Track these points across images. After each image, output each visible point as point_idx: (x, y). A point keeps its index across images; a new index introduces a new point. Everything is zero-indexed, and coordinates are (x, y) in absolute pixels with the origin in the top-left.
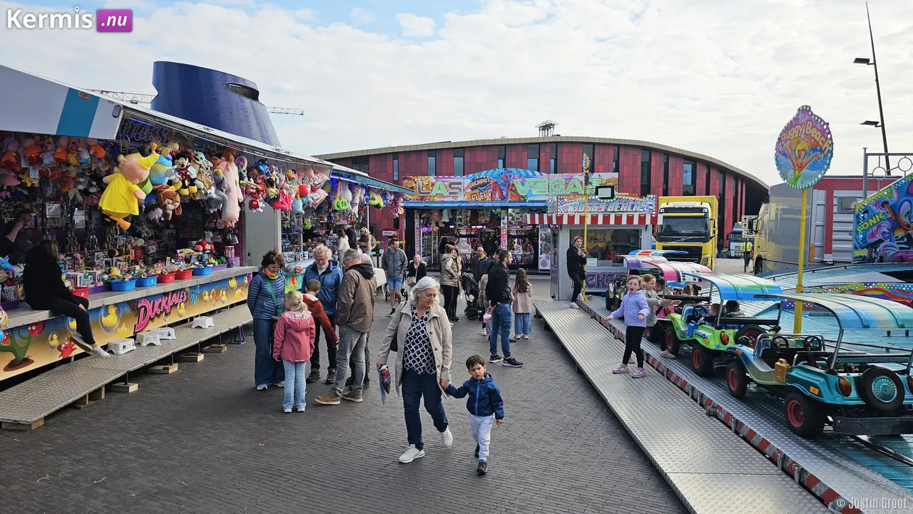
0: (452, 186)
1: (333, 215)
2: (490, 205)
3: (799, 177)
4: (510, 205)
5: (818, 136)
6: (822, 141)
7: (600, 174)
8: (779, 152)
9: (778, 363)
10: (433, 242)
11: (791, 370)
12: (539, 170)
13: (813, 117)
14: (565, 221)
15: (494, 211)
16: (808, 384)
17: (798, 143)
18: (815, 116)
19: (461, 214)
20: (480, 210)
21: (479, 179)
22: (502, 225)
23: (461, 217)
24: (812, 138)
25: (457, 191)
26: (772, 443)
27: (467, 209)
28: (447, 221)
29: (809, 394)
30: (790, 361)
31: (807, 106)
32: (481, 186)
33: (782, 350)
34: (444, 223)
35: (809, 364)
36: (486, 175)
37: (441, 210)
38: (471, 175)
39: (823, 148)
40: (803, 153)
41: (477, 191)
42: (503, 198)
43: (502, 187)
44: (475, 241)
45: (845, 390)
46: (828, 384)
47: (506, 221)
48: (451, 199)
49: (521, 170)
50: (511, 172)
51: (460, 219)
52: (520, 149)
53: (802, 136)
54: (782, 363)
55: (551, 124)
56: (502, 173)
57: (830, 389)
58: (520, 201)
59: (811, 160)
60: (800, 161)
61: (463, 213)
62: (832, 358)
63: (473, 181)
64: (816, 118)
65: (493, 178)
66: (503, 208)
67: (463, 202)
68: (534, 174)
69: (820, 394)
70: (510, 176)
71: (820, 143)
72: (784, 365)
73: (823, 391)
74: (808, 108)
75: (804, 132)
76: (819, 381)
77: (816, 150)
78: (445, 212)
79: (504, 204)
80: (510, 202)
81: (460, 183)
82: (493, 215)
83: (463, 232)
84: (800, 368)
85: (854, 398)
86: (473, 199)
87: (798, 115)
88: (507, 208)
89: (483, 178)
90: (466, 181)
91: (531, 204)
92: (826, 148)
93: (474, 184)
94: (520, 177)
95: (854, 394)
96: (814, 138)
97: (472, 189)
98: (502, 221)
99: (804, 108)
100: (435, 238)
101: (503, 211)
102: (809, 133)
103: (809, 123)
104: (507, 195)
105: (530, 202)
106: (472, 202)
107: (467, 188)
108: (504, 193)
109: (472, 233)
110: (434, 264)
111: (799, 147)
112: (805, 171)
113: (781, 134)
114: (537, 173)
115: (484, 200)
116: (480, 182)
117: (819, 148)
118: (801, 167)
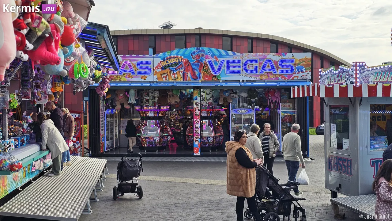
0: (141, 65)
1: (36, 91)
2: (182, 85)
4: (203, 84)
7: (293, 54)
10: (114, 124)
12: (231, 50)
14: (365, 94)
15: (184, 92)
19: (148, 95)
20: (169, 91)
21: (170, 58)
22: (195, 106)
23: (148, 98)
25: (147, 70)
27: (155, 89)
28: (133, 101)
32: (172, 65)
34: (130, 104)
36: (177, 54)
37: (127, 90)
38: (161, 54)
41: (168, 71)
42: (195, 78)
43: (194, 67)
44: (162, 123)
47: (198, 101)
48: (139, 79)
49: (214, 50)
50: (203, 51)
51: (148, 100)
52: (168, 39)
55: (171, 25)
56: (194, 53)
58: (213, 81)
61: (150, 94)
63: (164, 60)
65: (184, 57)
66: (195, 88)
67: (153, 82)
68: (228, 54)
70: (203, 55)
78: (132, 92)
79: (196, 84)
80: (202, 82)
81: (149, 63)
82: (182, 96)
83: (151, 114)
86: (164, 79)
88: (198, 88)
89: (174, 57)
90: (156, 60)
91: (224, 84)
93: (164, 64)
94: (213, 57)
97: (162, 68)
98: (194, 102)
100: (116, 121)
101: (195, 92)
104: (200, 75)
105: (223, 82)
106: (162, 82)
107: (157, 67)
108: (197, 73)
109: (160, 115)
110: (116, 148)
114: (230, 52)
115: (175, 80)
116: (171, 61)
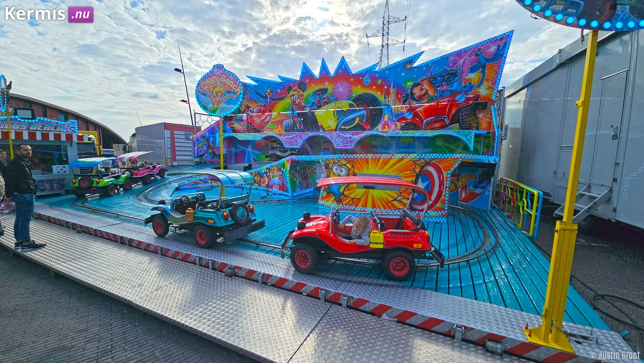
3: (217, 109)
5: (231, 84)
6: (235, 87)
8: (199, 92)
9: (187, 211)
11: (195, 213)
13: (227, 72)
16: (207, 219)
17: (215, 87)
18: (228, 71)
24: (226, 85)
26: (192, 254)
29: (208, 224)
30: (194, 209)
31: (220, 65)
33: (186, 203)
35: (204, 208)
39: (236, 91)
40: (220, 94)
45: (226, 218)
46: (218, 217)
53: (218, 83)
54: (190, 210)
57: (219, 219)
59: (227, 98)
60: (217, 99)
62: (219, 202)
64: (229, 73)
69: (215, 223)
71: (233, 88)
72: (191, 211)
73: (216, 221)
74: (222, 66)
75: (219, 80)
76: (214, 216)
77: (231, 92)
84: (199, 211)
85: (230, 221)
87: (213, 69)
92: (238, 92)
95: (230, 219)
96: (228, 85)
99: (219, 65)
102: (224, 81)
103: (223, 75)
111: (216, 90)
112: (222, 105)
113: (199, 81)
117: (232, 91)
118: (219, 103)
